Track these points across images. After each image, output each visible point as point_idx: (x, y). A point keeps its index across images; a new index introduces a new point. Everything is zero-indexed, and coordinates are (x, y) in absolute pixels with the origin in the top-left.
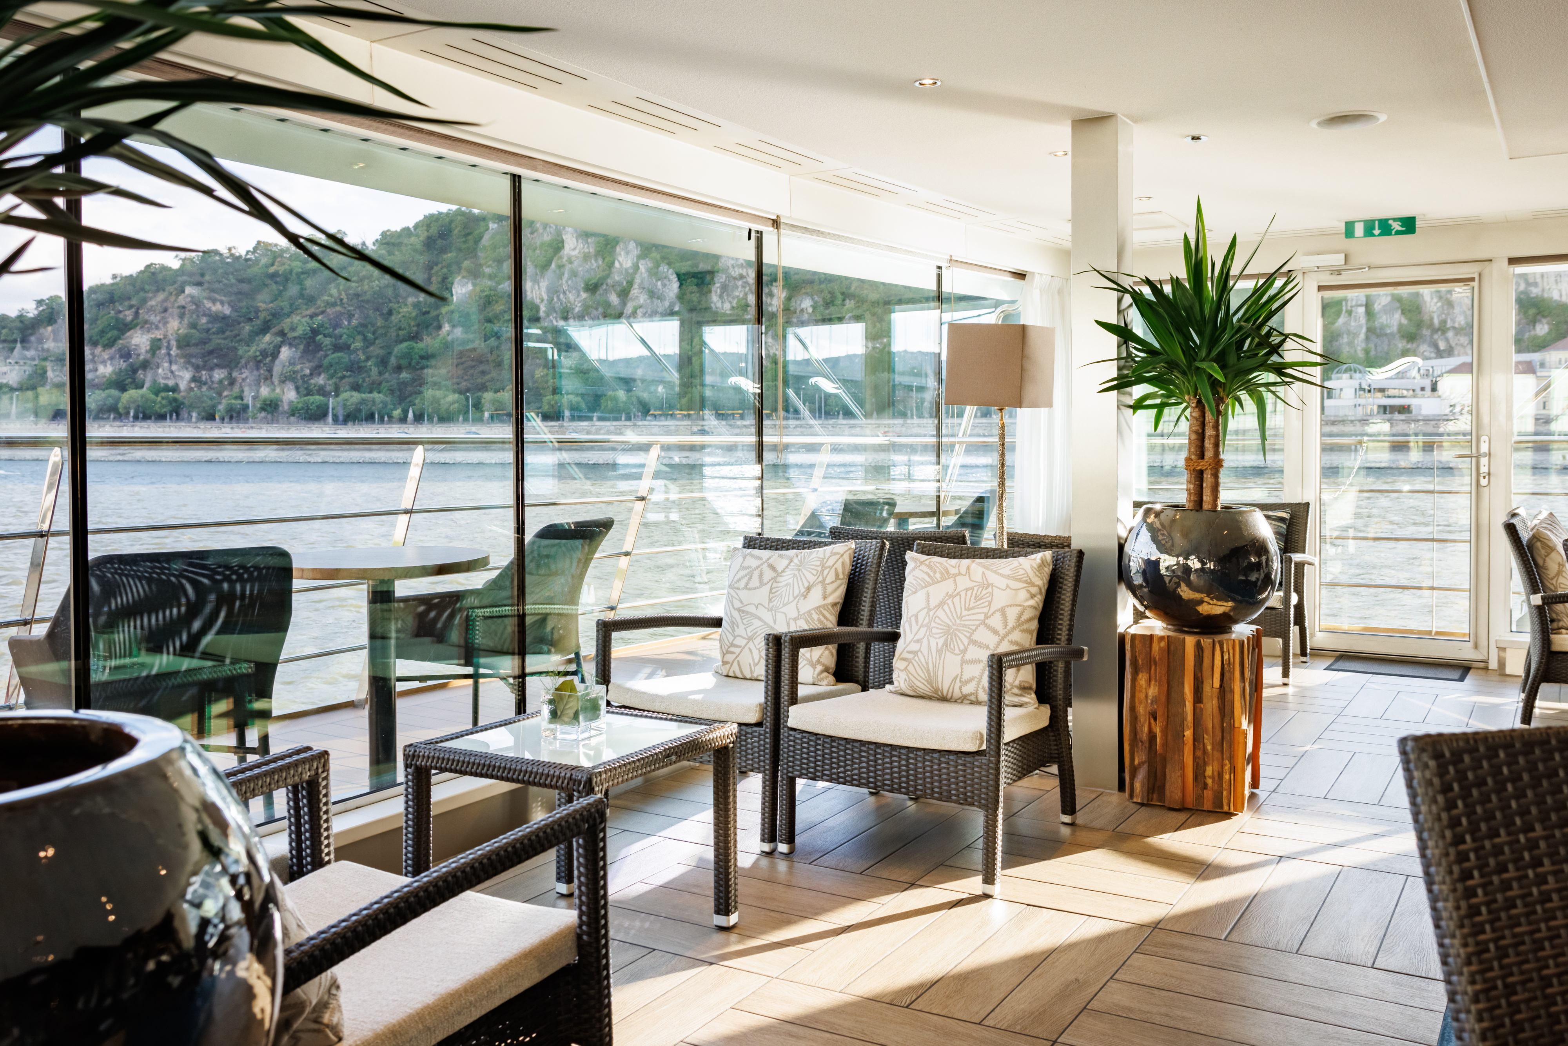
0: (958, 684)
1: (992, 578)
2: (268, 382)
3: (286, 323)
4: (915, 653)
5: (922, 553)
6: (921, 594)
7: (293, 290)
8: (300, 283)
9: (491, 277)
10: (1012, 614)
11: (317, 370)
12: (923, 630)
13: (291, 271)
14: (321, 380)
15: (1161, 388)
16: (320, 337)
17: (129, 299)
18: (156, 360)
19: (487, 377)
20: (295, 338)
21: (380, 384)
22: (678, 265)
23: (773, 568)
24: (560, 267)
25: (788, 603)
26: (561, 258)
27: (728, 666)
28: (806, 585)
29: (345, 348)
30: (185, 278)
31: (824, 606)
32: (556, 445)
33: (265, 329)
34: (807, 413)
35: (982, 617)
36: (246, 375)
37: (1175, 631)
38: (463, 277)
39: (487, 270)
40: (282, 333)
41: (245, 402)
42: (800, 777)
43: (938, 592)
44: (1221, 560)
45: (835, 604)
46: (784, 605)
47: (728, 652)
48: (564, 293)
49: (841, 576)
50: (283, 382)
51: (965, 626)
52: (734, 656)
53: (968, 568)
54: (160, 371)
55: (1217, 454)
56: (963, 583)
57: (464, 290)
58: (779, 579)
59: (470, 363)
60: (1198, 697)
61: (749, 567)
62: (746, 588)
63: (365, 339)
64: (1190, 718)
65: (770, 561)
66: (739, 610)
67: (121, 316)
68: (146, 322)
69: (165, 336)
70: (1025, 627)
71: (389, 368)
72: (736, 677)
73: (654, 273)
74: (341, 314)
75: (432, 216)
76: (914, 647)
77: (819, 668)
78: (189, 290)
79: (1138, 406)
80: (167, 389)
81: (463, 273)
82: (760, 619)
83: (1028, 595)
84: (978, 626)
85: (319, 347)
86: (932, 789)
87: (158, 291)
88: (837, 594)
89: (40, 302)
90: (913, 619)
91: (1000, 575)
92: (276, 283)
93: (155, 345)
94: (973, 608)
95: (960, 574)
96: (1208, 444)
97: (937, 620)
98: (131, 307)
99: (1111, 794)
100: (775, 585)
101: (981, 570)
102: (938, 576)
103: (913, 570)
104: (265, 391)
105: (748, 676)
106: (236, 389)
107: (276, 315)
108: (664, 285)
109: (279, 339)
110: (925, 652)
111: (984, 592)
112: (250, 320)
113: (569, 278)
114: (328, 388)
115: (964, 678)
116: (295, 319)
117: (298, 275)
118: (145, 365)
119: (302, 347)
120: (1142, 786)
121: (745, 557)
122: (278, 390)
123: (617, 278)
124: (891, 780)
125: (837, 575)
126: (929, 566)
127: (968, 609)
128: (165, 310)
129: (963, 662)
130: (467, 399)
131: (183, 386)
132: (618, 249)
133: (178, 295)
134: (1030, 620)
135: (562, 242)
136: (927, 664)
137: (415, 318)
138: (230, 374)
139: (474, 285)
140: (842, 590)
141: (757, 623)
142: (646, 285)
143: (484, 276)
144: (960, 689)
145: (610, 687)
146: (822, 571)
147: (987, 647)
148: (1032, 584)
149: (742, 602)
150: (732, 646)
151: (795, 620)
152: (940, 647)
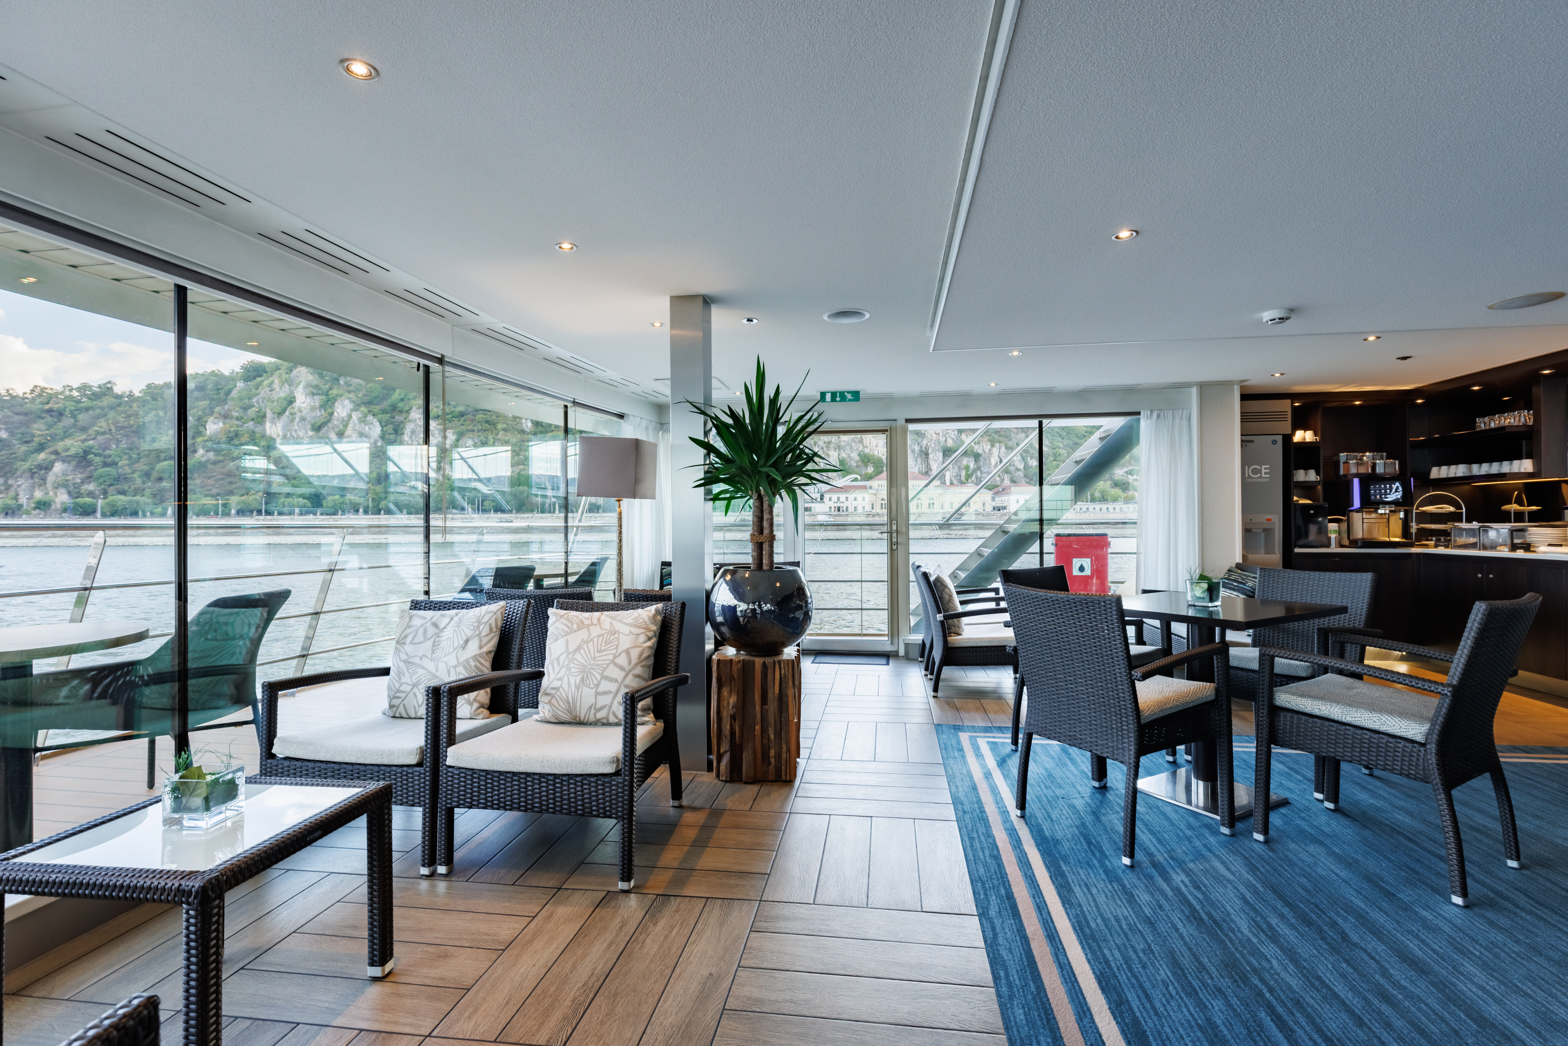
0: (593, 711)
1: (618, 626)
2: (42, 488)
3: (60, 445)
4: (557, 689)
5: (561, 608)
6: (561, 642)
7: (67, 421)
8: (74, 416)
9: (237, 419)
10: (635, 653)
11: (89, 478)
12: (564, 670)
13: (65, 408)
14: (91, 487)
15: (733, 486)
16: (91, 456)
19: (234, 486)
20: (68, 456)
21: (144, 490)
22: (380, 416)
23: (435, 625)
24: (293, 414)
25: (449, 654)
26: (293, 408)
27: (394, 709)
28: (465, 638)
29: (114, 464)
31: (480, 655)
33: (41, 448)
34: (470, 510)
35: (611, 657)
36: (21, 483)
37: (747, 655)
38: (216, 418)
39: (235, 414)
40: (56, 453)
41: (20, 502)
42: (458, 807)
43: (575, 639)
44: (778, 604)
45: (490, 652)
46: (445, 656)
47: (395, 697)
48: (296, 431)
49: (494, 630)
50: (56, 487)
51: (598, 665)
52: (400, 700)
53: (599, 619)
55: (772, 531)
56: (595, 631)
57: (216, 427)
58: (441, 634)
59: (220, 476)
60: (764, 700)
61: (414, 625)
62: (411, 643)
63: (130, 458)
64: (759, 717)
65: (434, 620)
66: (405, 662)
70: (644, 663)
71: (152, 478)
72: (402, 718)
73: (362, 420)
74: (110, 440)
76: (556, 684)
77: (476, 705)
79: (716, 498)
81: (215, 415)
82: (424, 668)
83: (646, 638)
84: (608, 665)
85: (90, 463)
86: (576, 807)
88: (492, 644)
90: (555, 661)
91: (624, 623)
92: (51, 416)
94: (603, 651)
95: (592, 624)
96: (766, 524)
97: (575, 662)
99: (702, 775)
100: (437, 639)
101: (609, 620)
102: (575, 626)
103: (555, 622)
104: (38, 494)
105: (413, 716)
106: (12, 493)
107: (50, 440)
108: (370, 429)
109: (53, 457)
110: (566, 688)
111: (612, 637)
112: (27, 442)
113: (300, 422)
114: (97, 493)
115: (598, 706)
116: (69, 442)
117: (72, 412)
119: (74, 463)
120: (726, 768)
121: (411, 618)
122: (51, 494)
123: (336, 423)
124: (540, 803)
125: (491, 629)
126: (567, 619)
127: (600, 652)
129: (597, 694)
130: (217, 501)
132: (336, 404)
134: (648, 657)
135: (295, 398)
136: (567, 697)
138: (6, 482)
139: (224, 423)
140: (495, 641)
141: (421, 672)
142: (357, 427)
143: (232, 418)
144: (595, 715)
145: (275, 741)
146: (478, 627)
147: (616, 681)
148: (649, 629)
149: (407, 655)
150: (398, 691)
151: (455, 667)
152: (578, 682)
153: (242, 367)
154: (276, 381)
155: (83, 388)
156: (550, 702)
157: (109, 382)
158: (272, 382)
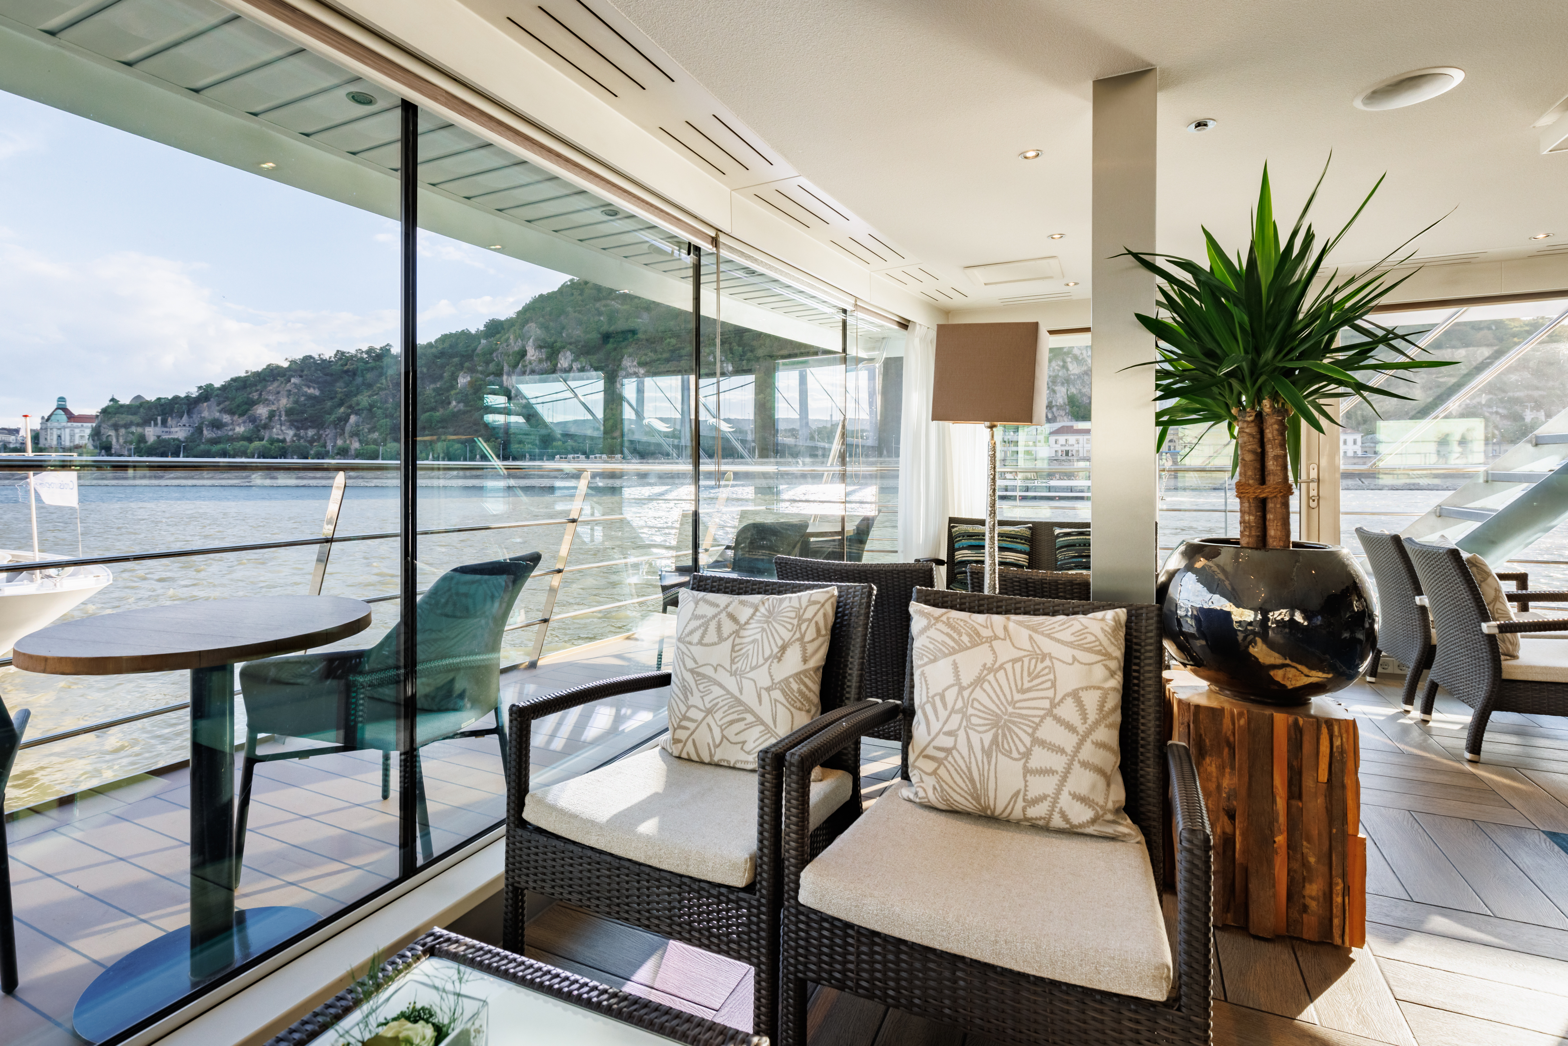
0: (1020, 804)
1: (1047, 645)
2: (342, 437)
3: (354, 401)
4: (948, 751)
6: (944, 666)
7: (359, 380)
8: (363, 376)
9: (482, 373)
10: (1091, 700)
11: (374, 429)
12: (956, 719)
13: (357, 369)
14: (375, 435)
16: (375, 409)
17: (256, 385)
18: (272, 424)
20: (360, 410)
23: (733, 618)
24: (524, 366)
25: (757, 667)
26: (525, 360)
27: (680, 745)
28: (780, 643)
30: (291, 373)
31: (804, 672)
32: (505, 472)
33: (341, 404)
35: (1046, 704)
36: (329, 433)
38: (465, 373)
39: (480, 368)
40: (350, 407)
41: (327, 446)
43: (970, 663)
45: (817, 669)
46: (752, 669)
47: (681, 727)
49: (823, 632)
50: (352, 436)
51: (1022, 716)
52: (689, 732)
53: (1006, 629)
54: (274, 430)
56: (1005, 652)
57: (465, 381)
58: (743, 633)
59: (468, 425)
60: (1295, 791)
61: (703, 617)
62: (700, 643)
64: (1282, 819)
65: (730, 609)
66: (692, 671)
67: (251, 396)
68: (267, 400)
69: (278, 409)
70: (1111, 719)
72: (690, 760)
73: (585, 369)
75: (446, 335)
76: (945, 741)
78: (293, 380)
80: (278, 441)
81: (465, 370)
82: (721, 686)
83: (1107, 673)
84: (1043, 718)
85: (374, 415)
87: (274, 380)
88: (820, 655)
89: (200, 388)
90: (937, 699)
91: (1058, 641)
92: (348, 376)
93: (272, 415)
94: (1029, 690)
95: (996, 638)
97: (976, 704)
98: (257, 391)
100: (738, 641)
101: (1025, 633)
102: (965, 639)
103: (924, 628)
104: (340, 442)
106: (322, 441)
107: (348, 395)
109: (349, 411)
110: (965, 752)
111: (1040, 666)
112: (332, 398)
113: (531, 373)
115: (1030, 795)
116: (360, 397)
117: (362, 371)
118: (266, 427)
119: (364, 415)
121: (697, 603)
122: (348, 442)
123: (561, 368)
125: (818, 631)
126: (948, 624)
127: (1022, 691)
128: (278, 393)
129: (1027, 771)
130: (466, 446)
131: (288, 439)
132: (560, 355)
133: (286, 383)
134: (1113, 710)
135: (526, 351)
136: (969, 769)
137: (434, 397)
138: (319, 432)
139: (471, 377)
140: (825, 650)
141: (717, 691)
143: (477, 372)
144: (1024, 809)
145: (528, 799)
146: (799, 626)
147: (1062, 751)
148: (1108, 655)
149: (695, 662)
150: (685, 718)
151: (768, 690)
152: (986, 745)
153: (485, 326)
154: (512, 337)
155: (370, 351)
156: (934, 773)
157: (388, 345)
158: (508, 338)
